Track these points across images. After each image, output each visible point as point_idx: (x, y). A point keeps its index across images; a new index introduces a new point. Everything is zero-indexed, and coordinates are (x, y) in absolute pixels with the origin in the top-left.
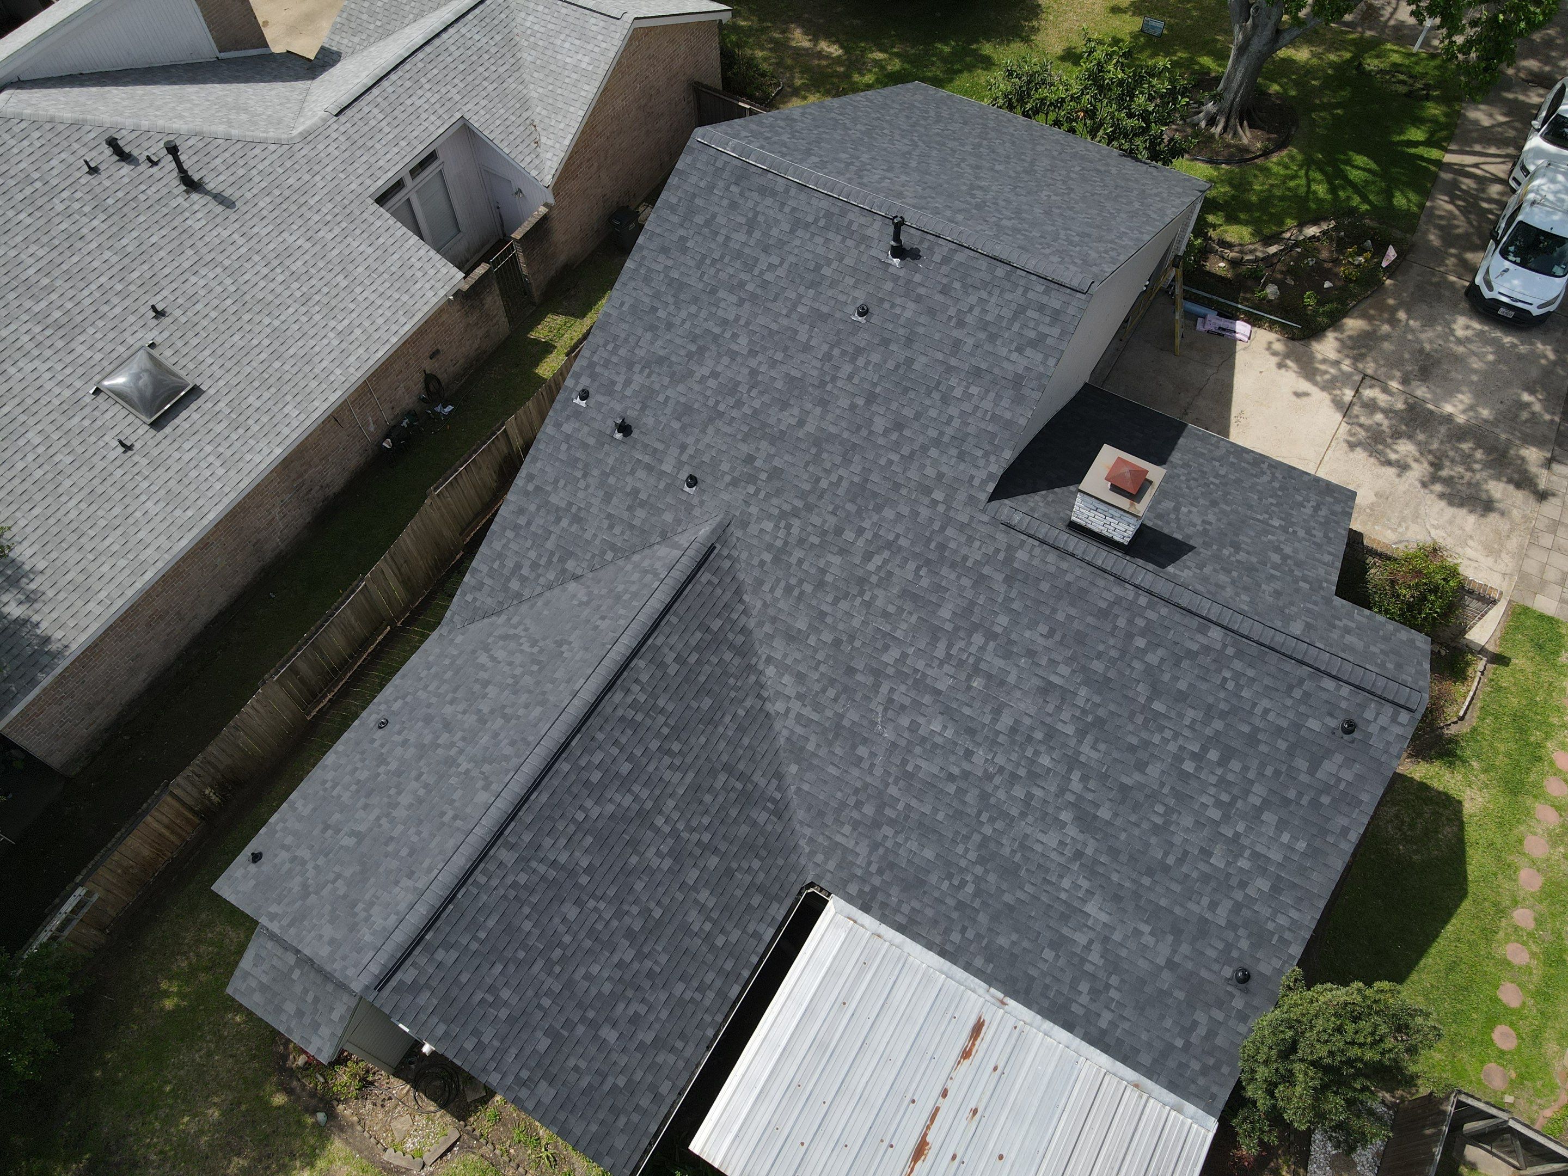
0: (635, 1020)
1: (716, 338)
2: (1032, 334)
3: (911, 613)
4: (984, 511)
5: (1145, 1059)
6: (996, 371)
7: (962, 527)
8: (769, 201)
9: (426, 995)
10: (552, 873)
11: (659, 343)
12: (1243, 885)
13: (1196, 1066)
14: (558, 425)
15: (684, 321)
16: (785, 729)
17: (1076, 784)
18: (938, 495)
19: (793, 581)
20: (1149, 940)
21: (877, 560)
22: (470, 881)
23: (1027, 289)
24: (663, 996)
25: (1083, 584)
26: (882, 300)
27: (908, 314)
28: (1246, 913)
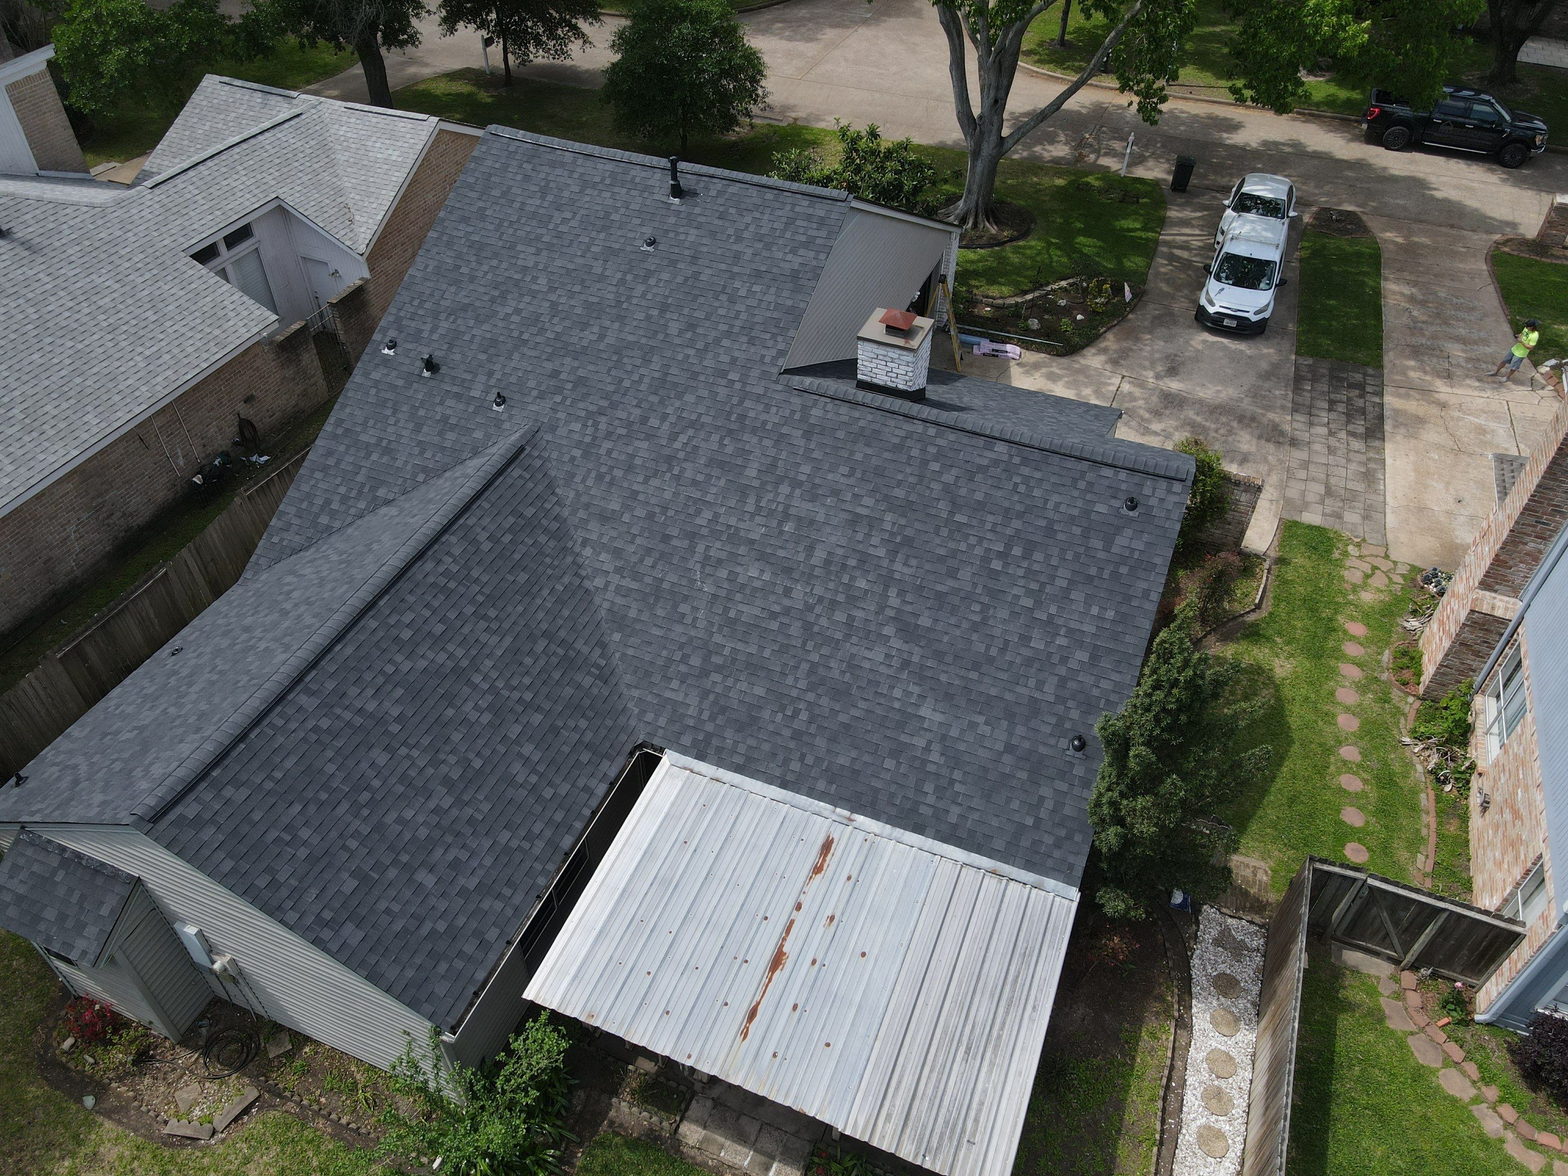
0: (455, 865)
1: (517, 283)
2: (803, 238)
3: (719, 478)
4: (777, 382)
5: (999, 844)
6: (775, 270)
7: (758, 398)
8: (558, 171)
9: (210, 831)
10: (359, 720)
11: (463, 293)
12: (1064, 660)
13: (1049, 840)
14: (366, 375)
15: (486, 273)
16: (604, 603)
17: (894, 601)
18: (733, 376)
19: (604, 469)
20: (987, 730)
21: (683, 438)
22: (266, 722)
23: (794, 205)
24: (487, 844)
25: (875, 426)
26: (667, 231)
27: (691, 238)
28: (1071, 685)
